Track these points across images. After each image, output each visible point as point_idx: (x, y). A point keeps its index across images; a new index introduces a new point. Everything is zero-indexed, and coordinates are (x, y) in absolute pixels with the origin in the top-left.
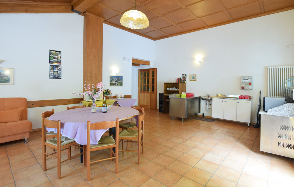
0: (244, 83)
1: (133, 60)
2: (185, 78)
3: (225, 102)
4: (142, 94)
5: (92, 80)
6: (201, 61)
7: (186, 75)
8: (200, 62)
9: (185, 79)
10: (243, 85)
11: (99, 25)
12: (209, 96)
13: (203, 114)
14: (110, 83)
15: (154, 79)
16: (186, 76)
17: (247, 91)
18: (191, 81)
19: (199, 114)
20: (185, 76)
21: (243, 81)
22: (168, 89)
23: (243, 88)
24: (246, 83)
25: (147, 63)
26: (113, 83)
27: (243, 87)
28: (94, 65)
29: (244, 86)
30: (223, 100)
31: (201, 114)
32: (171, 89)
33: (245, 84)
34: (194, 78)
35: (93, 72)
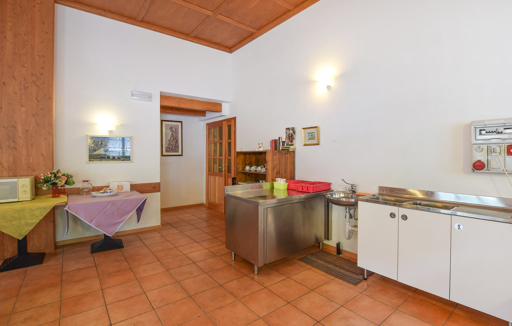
0: (485, 147)
1: (163, 97)
2: (291, 137)
3: (405, 217)
4: (212, 178)
5: (15, 148)
6: (332, 84)
7: (293, 128)
8: (329, 87)
9: (292, 141)
10: (481, 157)
11: (37, 6)
12: (354, 192)
13: (338, 245)
14: (90, 156)
15: (230, 142)
16: (294, 132)
17: (496, 178)
18: (305, 145)
19: (326, 242)
20: (291, 132)
21: (479, 137)
22: (247, 168)
23: (479, 166)
24: (493, 146)
25: (216, 107)
26: (99, 155)
27: (479, 161)
28: (23, 109)
29: (484, 160)
30: (394, 209)
31: (332, 243)
32: (253, 168)
33: (490, 151)
34: (313, 136)
35: (19, 127)
